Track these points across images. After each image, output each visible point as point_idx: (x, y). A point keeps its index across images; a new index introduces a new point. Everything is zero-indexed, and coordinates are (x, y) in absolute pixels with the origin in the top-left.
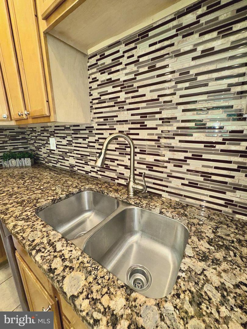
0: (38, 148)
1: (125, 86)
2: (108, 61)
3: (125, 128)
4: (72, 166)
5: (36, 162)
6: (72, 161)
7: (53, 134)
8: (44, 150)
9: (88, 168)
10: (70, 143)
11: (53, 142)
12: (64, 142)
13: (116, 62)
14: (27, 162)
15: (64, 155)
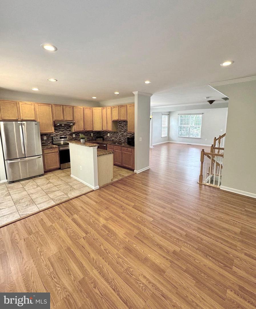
0: (104, 136)
1: (123, 127)
2: (120, 123)
3: (123, 132)
4: (113, 140)
5: (103, 140)
6: (113, 138)
7: (109, 133)
8: (106, 136)
9: (116, 140)
10: (113, 135)
11: (109, 135)
12: (112, 134)
13: (121, 123)
14: (102, 139)
15: (111, 137)
